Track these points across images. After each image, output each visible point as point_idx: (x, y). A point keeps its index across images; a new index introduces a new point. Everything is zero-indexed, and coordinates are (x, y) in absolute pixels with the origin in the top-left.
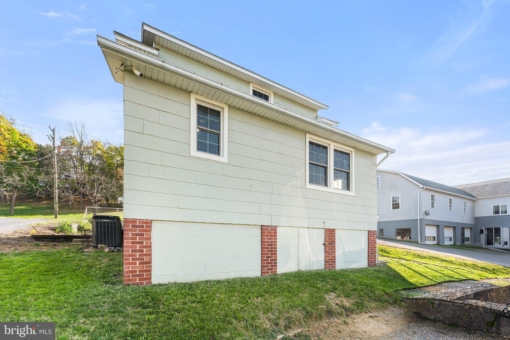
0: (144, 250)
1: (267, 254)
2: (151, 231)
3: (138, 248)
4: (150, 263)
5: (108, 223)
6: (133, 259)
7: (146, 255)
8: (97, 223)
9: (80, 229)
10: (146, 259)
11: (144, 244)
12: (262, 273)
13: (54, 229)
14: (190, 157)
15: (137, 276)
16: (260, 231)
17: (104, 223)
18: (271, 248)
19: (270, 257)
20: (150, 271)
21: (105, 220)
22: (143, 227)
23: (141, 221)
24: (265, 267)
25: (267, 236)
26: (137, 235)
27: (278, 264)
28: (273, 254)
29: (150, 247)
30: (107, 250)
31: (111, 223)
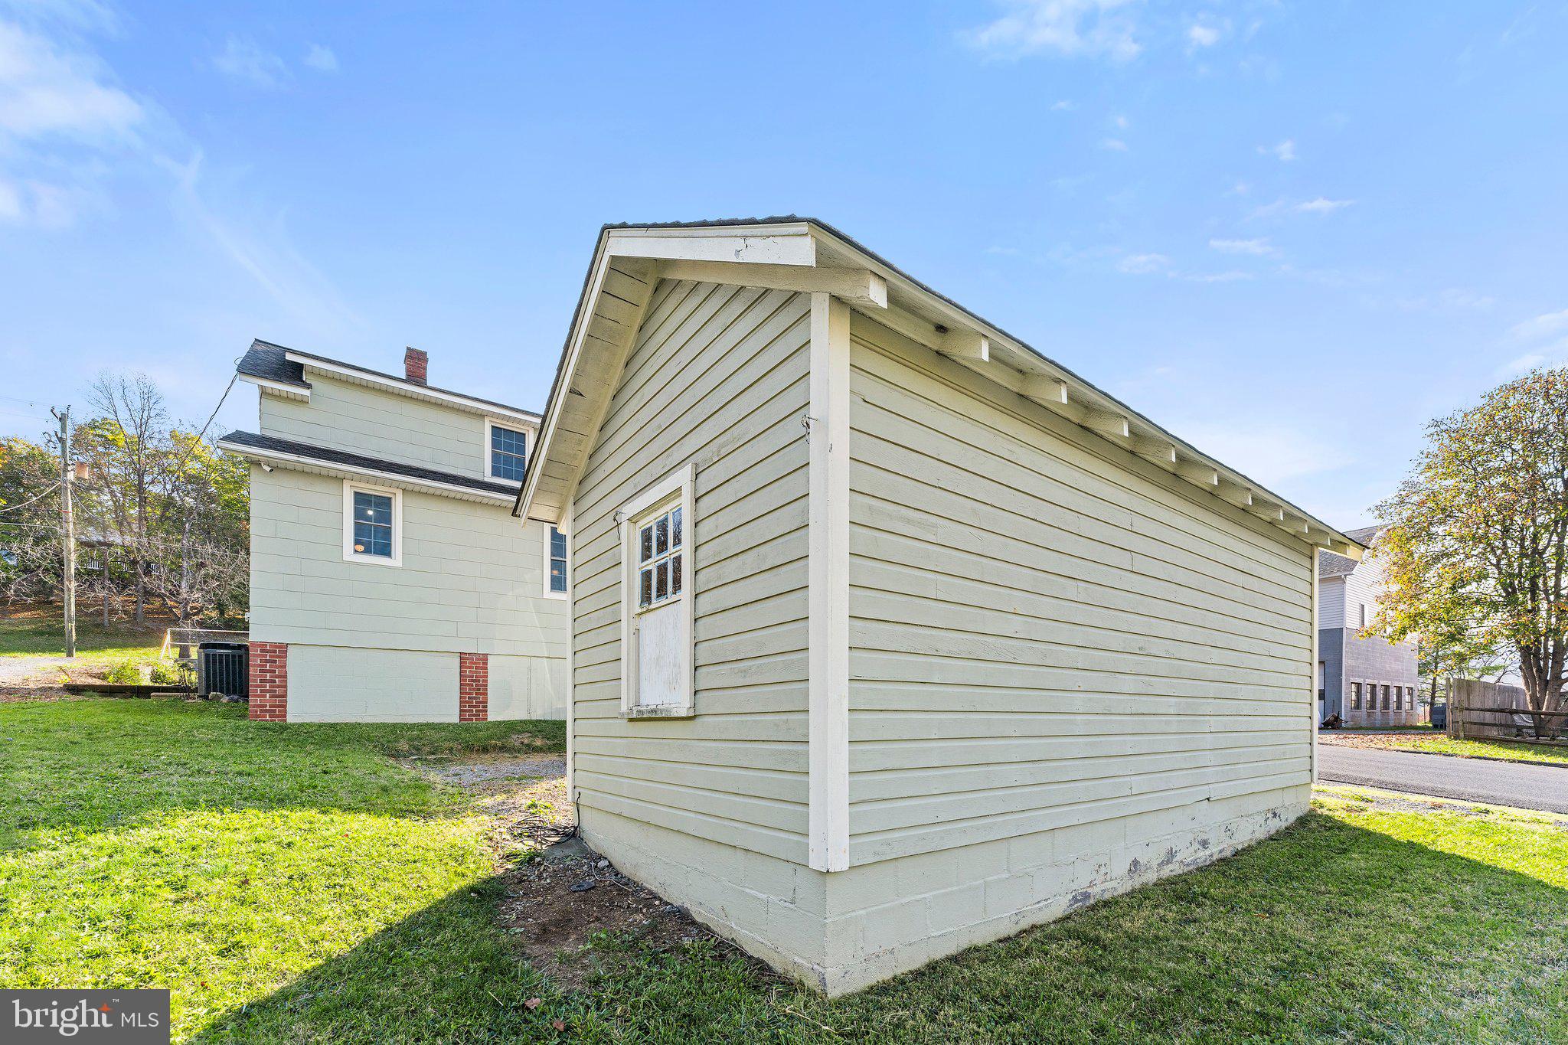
0: (277, 680)
1: (470, 694)
2: (286, 657)
3: (268, 678)
4: (285, 696)
5: (227, 655)
6: (261, 691)
7: (279, 686)
8: (207, 656)
9: (156, 676)
10: (279, 691)
11: (277, 673)
12: (460, 721)
13: (104, 677)
14: (344, 562)
15: (267, 711)
16: (457, 661)
17: (221, 655)
18: (476, 685)
19: (475, 698)
20: (285, 706)
21: (222, 651)
22: (275, 652)
23: (275, 645)
24: (465, 711)
25: (470, 668)
26: (267, 661)
27: (489, 709)
28: (481, 694)
29: (285, 677)
30: (225, 699)
31: (234, 656)
